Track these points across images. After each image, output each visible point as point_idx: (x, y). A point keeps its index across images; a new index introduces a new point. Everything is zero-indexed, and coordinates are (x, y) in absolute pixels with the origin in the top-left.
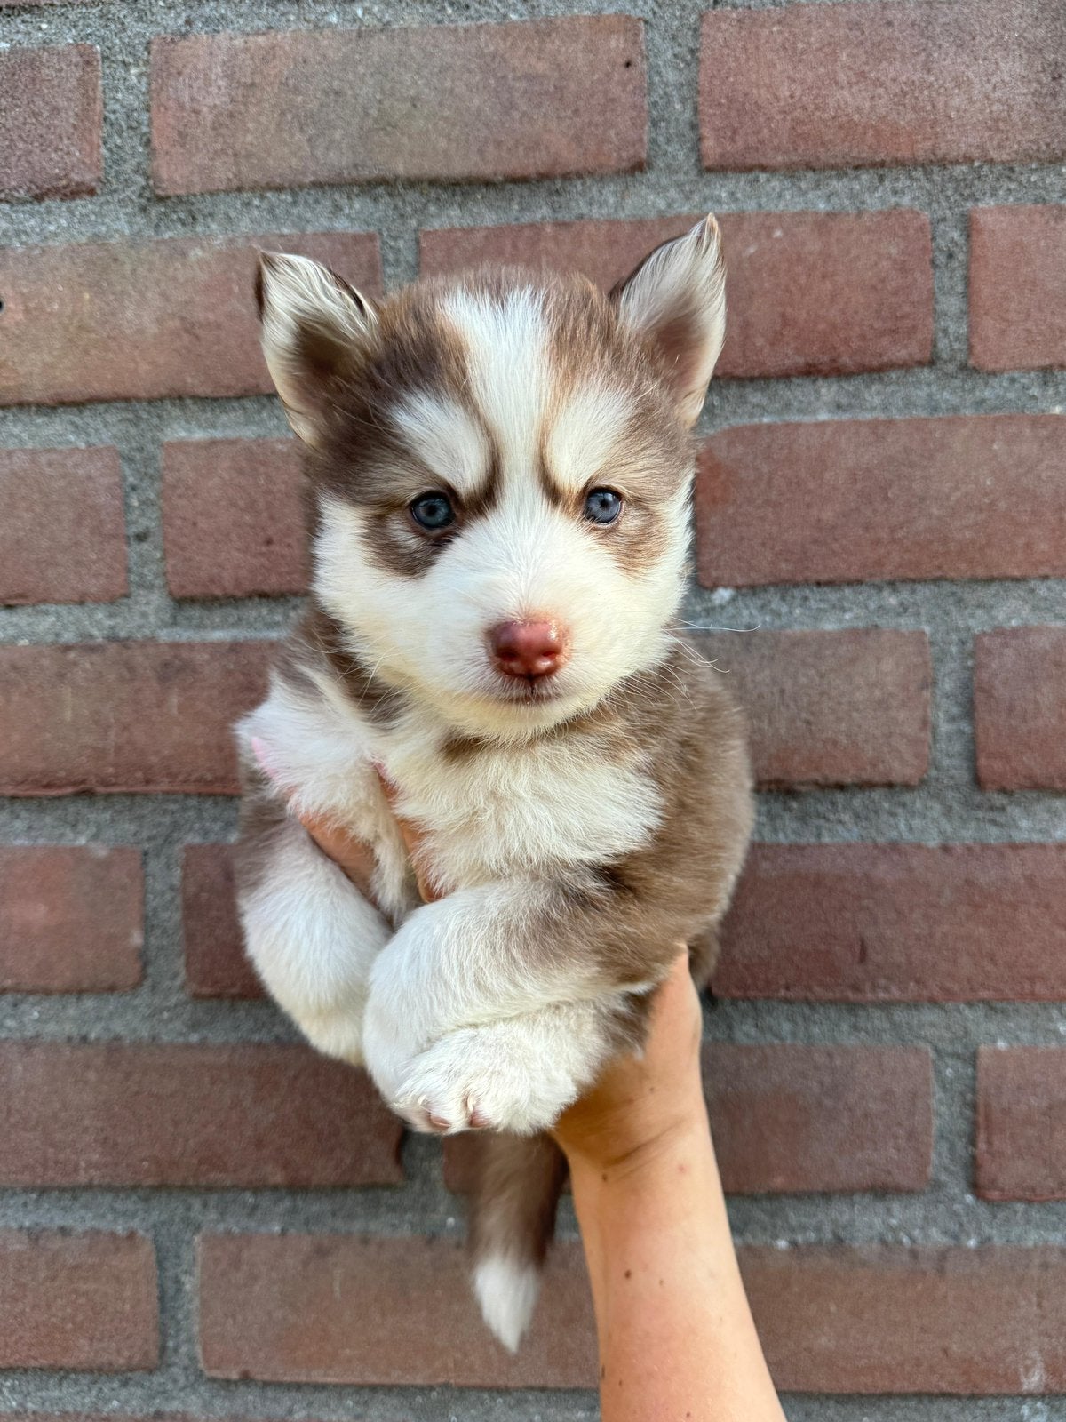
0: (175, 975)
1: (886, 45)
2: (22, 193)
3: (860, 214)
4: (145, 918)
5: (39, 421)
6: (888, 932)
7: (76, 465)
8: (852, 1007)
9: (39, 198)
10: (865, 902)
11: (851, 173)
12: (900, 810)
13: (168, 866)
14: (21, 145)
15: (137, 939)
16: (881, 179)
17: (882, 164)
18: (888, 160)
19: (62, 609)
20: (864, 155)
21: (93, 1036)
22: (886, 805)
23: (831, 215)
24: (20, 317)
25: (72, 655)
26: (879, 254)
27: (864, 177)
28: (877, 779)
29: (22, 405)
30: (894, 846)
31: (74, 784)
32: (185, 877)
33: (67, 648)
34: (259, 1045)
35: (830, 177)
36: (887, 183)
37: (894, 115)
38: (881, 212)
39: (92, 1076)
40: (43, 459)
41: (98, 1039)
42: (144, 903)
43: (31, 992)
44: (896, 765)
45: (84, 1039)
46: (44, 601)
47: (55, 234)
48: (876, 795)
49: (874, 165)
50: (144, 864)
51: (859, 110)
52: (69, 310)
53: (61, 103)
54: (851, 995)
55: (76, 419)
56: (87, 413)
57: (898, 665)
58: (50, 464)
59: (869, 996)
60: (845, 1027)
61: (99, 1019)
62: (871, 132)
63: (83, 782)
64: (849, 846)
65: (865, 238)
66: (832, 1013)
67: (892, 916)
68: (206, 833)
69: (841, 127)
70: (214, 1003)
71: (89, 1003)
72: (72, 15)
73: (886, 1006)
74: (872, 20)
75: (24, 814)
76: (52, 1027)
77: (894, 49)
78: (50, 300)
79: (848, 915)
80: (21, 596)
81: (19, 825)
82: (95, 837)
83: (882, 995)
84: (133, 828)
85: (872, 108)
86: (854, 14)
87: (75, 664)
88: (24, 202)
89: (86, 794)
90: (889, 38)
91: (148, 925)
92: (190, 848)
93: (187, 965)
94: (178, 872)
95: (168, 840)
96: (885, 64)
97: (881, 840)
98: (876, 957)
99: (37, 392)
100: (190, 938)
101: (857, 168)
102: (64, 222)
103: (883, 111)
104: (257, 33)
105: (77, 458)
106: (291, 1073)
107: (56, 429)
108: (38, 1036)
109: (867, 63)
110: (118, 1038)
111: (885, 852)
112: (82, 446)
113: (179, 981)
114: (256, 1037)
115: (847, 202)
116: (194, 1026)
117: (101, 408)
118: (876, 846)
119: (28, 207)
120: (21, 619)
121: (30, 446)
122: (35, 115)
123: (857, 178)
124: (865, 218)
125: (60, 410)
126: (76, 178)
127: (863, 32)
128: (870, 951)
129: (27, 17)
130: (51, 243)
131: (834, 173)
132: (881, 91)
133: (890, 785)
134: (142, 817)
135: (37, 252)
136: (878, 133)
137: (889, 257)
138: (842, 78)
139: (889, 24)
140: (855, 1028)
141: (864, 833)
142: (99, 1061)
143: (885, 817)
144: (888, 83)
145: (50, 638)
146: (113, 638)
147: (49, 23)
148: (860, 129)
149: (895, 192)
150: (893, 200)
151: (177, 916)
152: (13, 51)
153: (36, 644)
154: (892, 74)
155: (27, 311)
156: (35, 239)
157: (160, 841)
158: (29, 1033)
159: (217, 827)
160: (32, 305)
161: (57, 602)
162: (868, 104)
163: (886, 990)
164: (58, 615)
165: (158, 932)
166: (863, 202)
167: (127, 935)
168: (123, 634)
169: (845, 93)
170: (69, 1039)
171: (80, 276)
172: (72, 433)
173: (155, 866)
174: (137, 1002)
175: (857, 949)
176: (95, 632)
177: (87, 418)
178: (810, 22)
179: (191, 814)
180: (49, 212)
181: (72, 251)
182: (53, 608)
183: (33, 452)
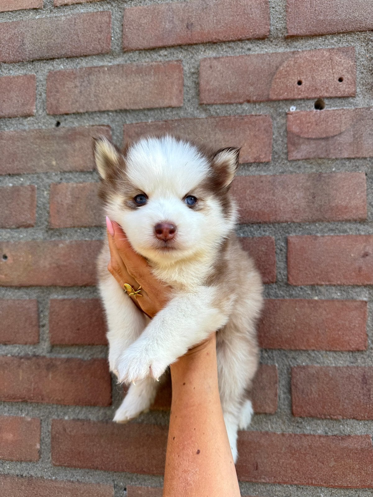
0: (49, 458)
1: (261, 188)
2: (14, 226)
3: (253, 238)
4: (41, 440)
5: (16, 291)
6: (265, 461)
7: (26, 304)
8: (254, 484)
9: (18, 228)
10: (258, 451)
11: (251, 225)
12: (269, 422)
13: (47, 425)
14: (14, 213)
15: (38, 446)
16: (260, 227)
17: (260, 223)
18: (262, 222)
19: (21, 346)
20: (254, 220)
21: (24, 475)
22: (265, 420)
23: (244, 238)
24: (12, 262)
25: (22, 360)
26: (258, 250)
27: (255, 226)
28: (261, 411)
29: (11, 287)
30: (267, 433)
31: (21, 399)
32: (52, 429)
33: (21, 358)
34: (73, 482)
35: (244, 226)
36: (262, 229)
37: (263, 209)
38: (259, 237)
39: (23, 488)
40: (17, 302)
41: (25, 477)
42: (40, 435)
43: (8, 460)
44: (267, 407)
45: (22, 476)
46: (15, 343)
47: (22, 238)
48: (261, 416)
49: (257, 223)
50: (41, 424)
51: (253, 207)
52: (25, 260)
53: (25, 201)
54: (253, 480)
55: (26, 291)
56: (29, 289)
57: (267, 376)
58: (18, 304)
59: (259, 481)
60: (252, 490)
61: (27, 470)
62: (256, 214)
63: (24, 398)
64: (253, 432)
65: (254, 245)
66: (247, 485)
67: (266, 456)
68: (58, 416)
69: (247, 212)
70: (60, 467)
71: (24, 464)
72: (29, 177)
73: (264, 484)
74: (257, 181)
75: (7, 406)
76: (13, 471)
77: (263, 189)
78: (20, 257)
79: (252, 454)
80: (9, 341)
81: (6, 409)
82: (27, 415)
83: (263, 481)
84: (38, 412)
85: (257, 207)
86: (251, 179)
87: (23, 363)
88: (13, 229)
89: (25, 401)
90: (262, 186)
91: (41, 441)
92: (53, 420)
93: (52, 455)
94: (50, 427)
95: (48, 417)
96: (260, 194)
97: (263, 431)
98: (261, 468)
99: (16, 283)
100: (53, 447)
101: (252, 224)
102: (25, 235)
103: (260, 207)
104: (80, 183)
105: (26, 302)
106: (82, 492)
107: (20, 293)
108: (8, 474)
109: (255, 193)
110: (31, 476)
111: (264, 435)
112: (28, 299)
113: (50, 460)
114: (72, 479)
115: (249, 234)
116: (54, 474)
117: (33, 288)
118: (261, 432)
119: (15, 230)
120: (9, 348)
121: (13, 298)
122: (18, 204)
123: (253, 227)
124: (255, 239)
125: (22, 288)
126: (29, 222)
127: (254, 184)
128: (259, 466)
129: (17, 177)
130: (21, 241)
131: (245, 225)
132: (259, 202)
133: (266, 414)
134: (40, 409)
135: (17, 243)
136: (258, 214)
137: (262, 251)
138: (248, 198)
139: (262, 182)
140: (254, 490)
141: (258, 428)
142: (25, 483)
143: (264, 423)
144: (262, 199)
145: (17, 354)
146: (34, 356)
147: (23, 179)
148: (253, 213)
149: (264, 231)
150: (263, 233)
151: (50, 440)
152: (13, 187)
153: (13, 356)
154: (263, 197)
155: (14, 260)
156: (17, 239)
157: (45, 417)
158: (6, 473)
159: (62, 414)
160: (15, 258)
161: (19, 344)
162: (255, 206)
163: (264, 478)
164: (19, 347)
165: (44, 444)
166: (254, 234)
167: (36, 445)
168: (37, 354)
169: (249, 202)
170: (17, 476)
171: (29, 250)
172: (25, 295)
173: (44, 424)
174: (37, 465)
175: (255, 465)
176: (29, 353)
177: (28, 291)
178: (238, 182)
179: (54, 409)
180: (21, 232)
181: (27, 243)
182: (18, 345)
183: (14, 300)
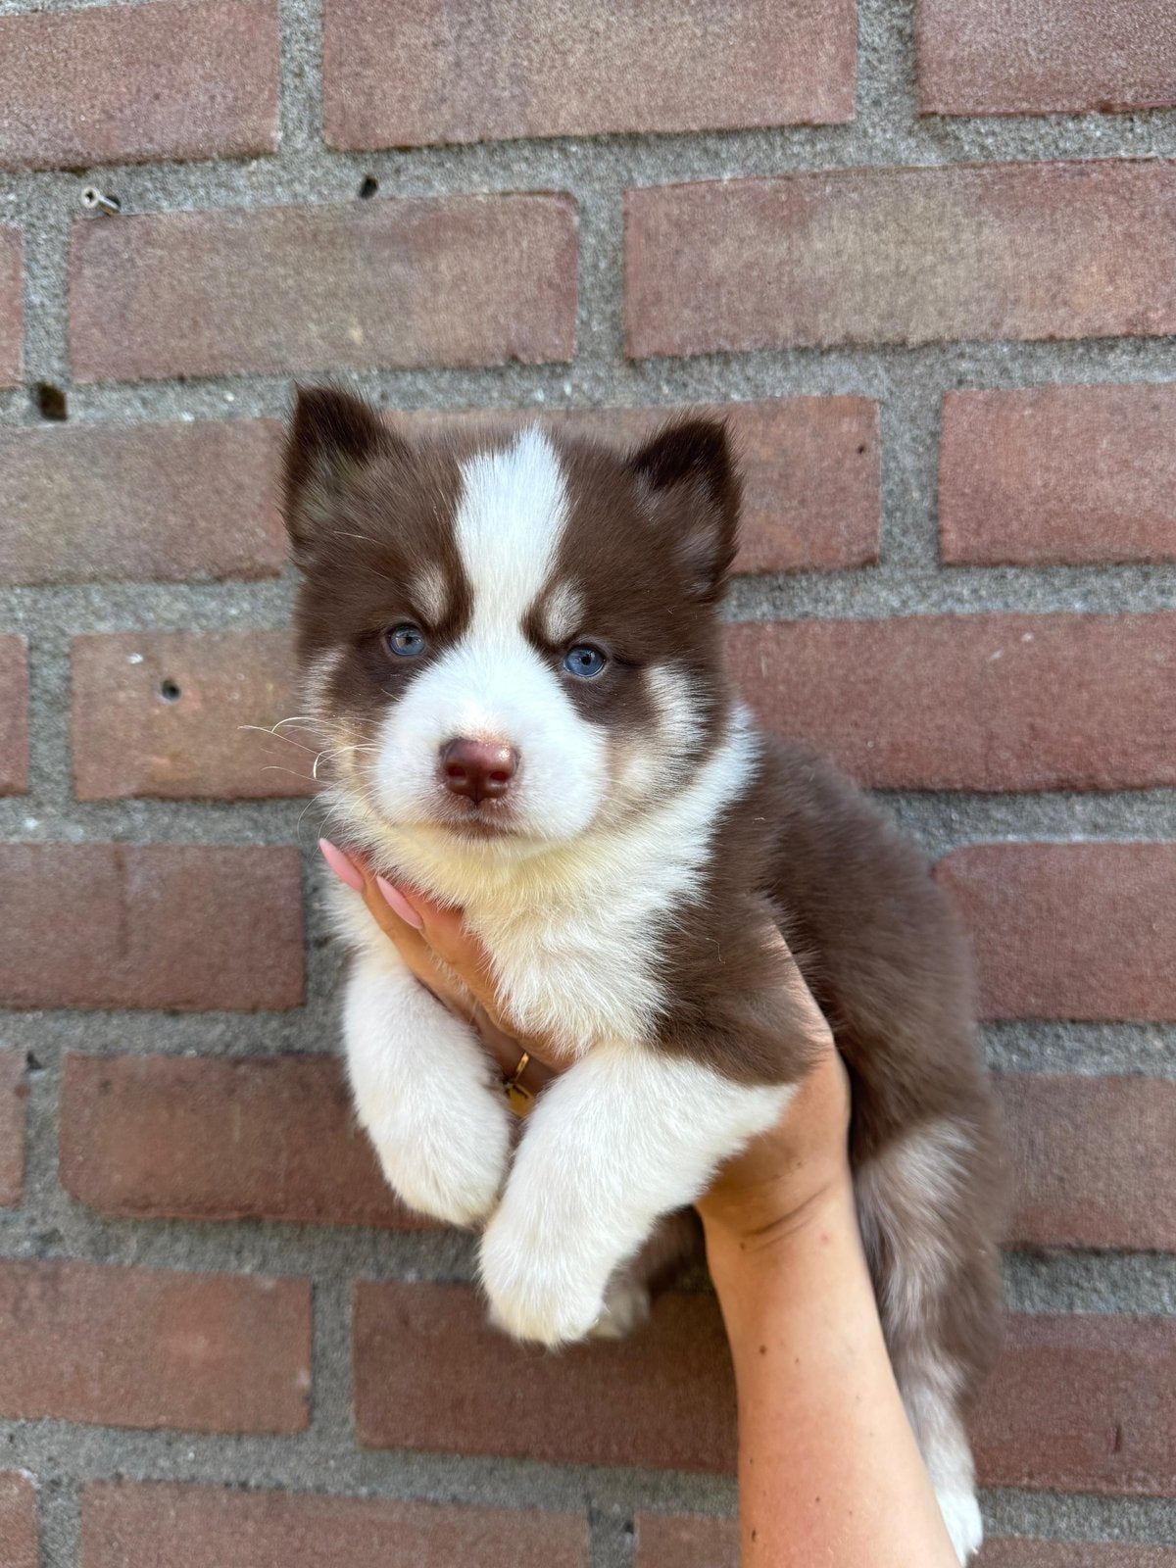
0: (345, 1421)
1: (1153, 431)
2: (202, 575)
3: (1122, 616)
4: (313, 1358)
5: (216, 815)
6: (1149, 1419)
7: (254, 864)
8: (1104, 1500)
9: (219, 580)
10: (1122, 1385)
11: (1113, 570)
12: (1164, 1280)
13: (338, 1302)
14: (203, 524)
15: (304, 1380)
16: (1146, 576)
17: (1148, 561)
18: (1154, 556)
19: (234, 1019)
20: (1127, 551)
21: (252, 1483)
22: (1148, 1274)
23: (1089, 617)
24: (197, 706)
25: (243, 1069)
26: (1142, 660)
27: (1127, 574)
28: (1138, 1245)
29: (196, 799)
30: (1156, 1320)
31: (240, 1209)
32: (357, 1317)
33: (238, 1061)
34: (435, 1504)
35: (1088, 574)
36: (1153, 582)
37: (1161, 508)
38: (1145, 615)
39: (250, 1527)
40: (219, 857)
41: (258, 1487)
42: (312, 1341)
43: (188, 1431)
44: (1160, 1230)
45: (244, 1485)
46: (214, 1007)
47: (236, 619)
48: (1136, 1263)
49: (1138, 561)
50: (313, 1299)
51: (1121, 502)
52: (250, 702)
53: (246, 480)
54: (1103, 1486)
55: (255, 815)
56: (267, 809)
57: (1163, 1118)
58: (225, 862)
59: (1125, 1489)
60: (1096, 1521)
61: (260, 1464)
62: (1135, 527)
63: (250, 1207)
64: (1105, 1318)
65: (1128, 643)
66: (1081, 1504)
67: (1153, 1400)
68: (380, 1271)
69: (1101, 520)
70: (387, 1454)
71: (250, 1446)
72: (259, 387)
73: (1143, 1499)
74: (1136, 404)
75: (185, 1237)
76: (207, 1470)
77: (1160, 436)
78: (230, 688)
79: (1102, 1397)
80: (188, 1002)
81: (181, 1248)
82: (262, 1266)
83: (1140, 1489)
84: (302, 1259)
85: (1137, 500)
86: (1116, 397)
87: (245, 1079)
88: (202, 583)
89: (251, 1219)
90: (1157, 425)
91: (315, 1362)
92: (362, 1286)
93: (357, 1412)
94: (349, 1312)
95: (339, 1276)
96: (1150, 452)
97: (1141, 1314)
98: (1132, 1445)
99: (215, 785)
100: (361, 1383)
101: (1118, 564)
102: (246, 606)
103: (1148, 503)
104: (458, 409)
105: (255, 856)
106: (469, 1538)
107: (232, 825)
108: (193, 1479)
109: (1130, 451)
110: (280, 1487)
111: (1146, 1327)
112: (262, 844)
113: (348, 1429)
114: (431, 1495)
115: (1107, 602)
116: (363, 1478)
117: (283, 804)
118: (1135, 1320)
119: (208, 589)
120: (188, 1026)
121: (204, 842)
122: (218, 492)
123: (1119, 575)
124: (1127, 621)
125: (238, 805)
126: (260, 559)
127: (1125, 417)
128: (1126, 1439)
129: (212, 387)
130: (232, 628)
131: (1091, 569)
132: (1146, 481)
133: (1153, 1252)
134: (311, 1248)
135: (217, 638)
136: (1143, 528)
137: (1154, 665)
138: (1103, 466)
139: (1156, 408)
140: (1107, 1522)
141: (1122, 1305)
142: (258, 1512)
143: (1146, 1287)
144: (1155, 473)
145: (219, 1049)
146: (288, 1052)
147: (235, 394)
148: (1122, 523)
149: (1162, 592)
150: (1159, 600)
151: (348, 1358)
152: (196, 424)
153: (204, 1055)
154: (1159, 463)
155: (205, 700)
156: (215, 623)
157: (330, 1275)
158: (184, 1475)
159: (393, 1263)
160: (211, 693)
161: (228, 1010)
162: (1130, 496)
163: (1144, 1482)
164: (228, 1022)
165: (327, 1373)
166: (1125, 603)
167: (293, 1375)
168: (297, 1046)
169: (1106, 483)
170: (227, 1485)
171: (264, 664)
172: (251, 829)
173: (324, 1302)
174: (302, 1447)
175: (1112, 1436)
176: (267, 1042)
177: (265, 815)
178: (1065, 406)
179: (365, 1248)
180: (231, 594)
181: (257, 636)
182: (222, 1016)
183: (207, 849)
